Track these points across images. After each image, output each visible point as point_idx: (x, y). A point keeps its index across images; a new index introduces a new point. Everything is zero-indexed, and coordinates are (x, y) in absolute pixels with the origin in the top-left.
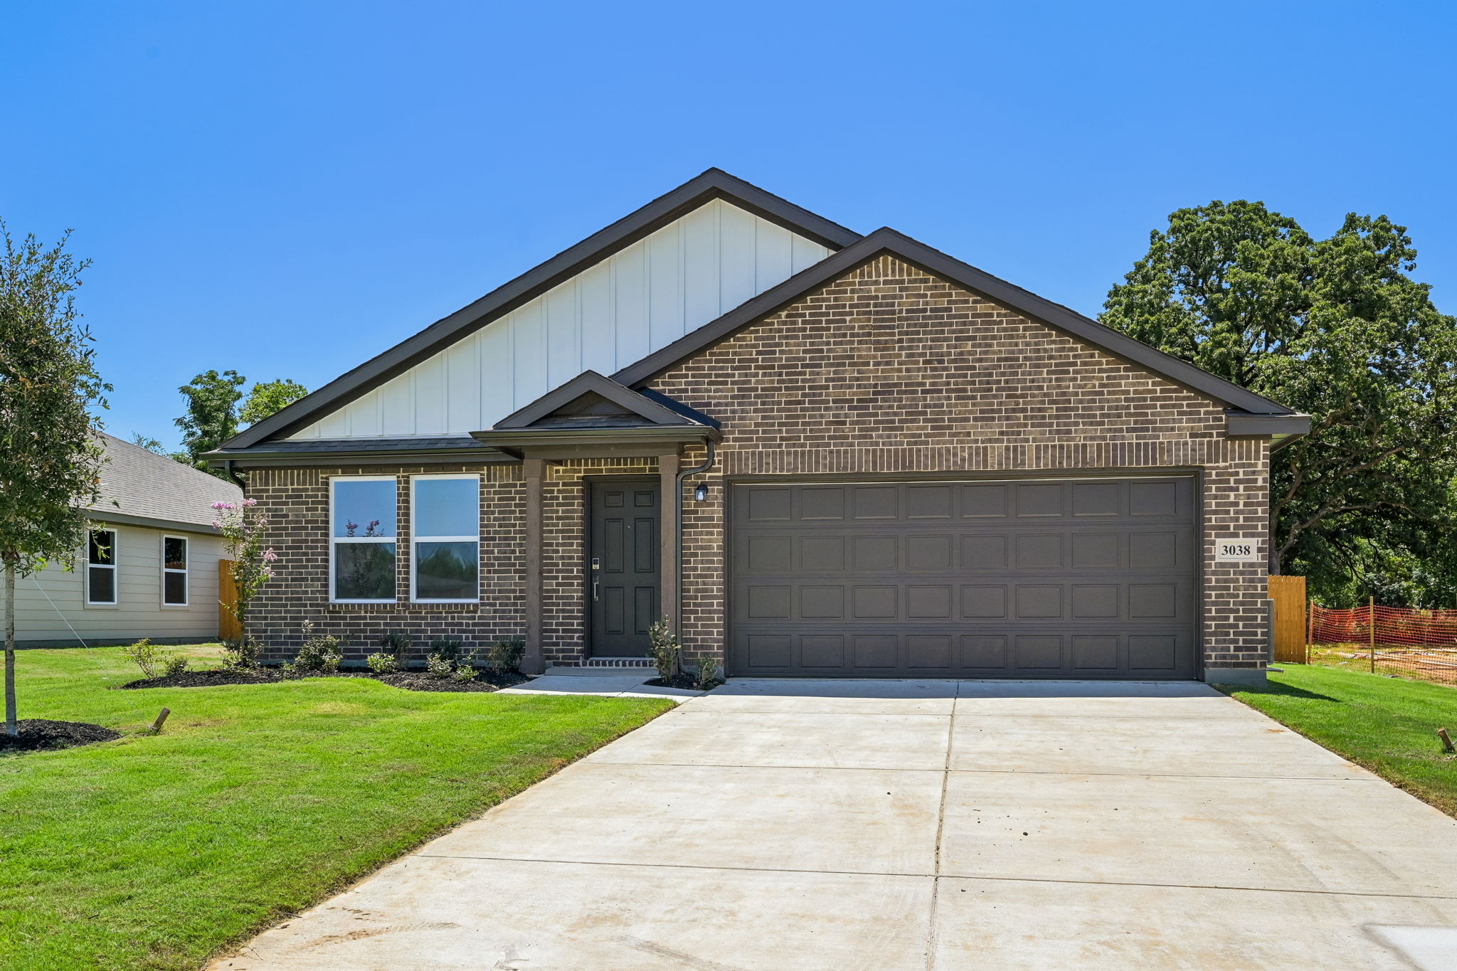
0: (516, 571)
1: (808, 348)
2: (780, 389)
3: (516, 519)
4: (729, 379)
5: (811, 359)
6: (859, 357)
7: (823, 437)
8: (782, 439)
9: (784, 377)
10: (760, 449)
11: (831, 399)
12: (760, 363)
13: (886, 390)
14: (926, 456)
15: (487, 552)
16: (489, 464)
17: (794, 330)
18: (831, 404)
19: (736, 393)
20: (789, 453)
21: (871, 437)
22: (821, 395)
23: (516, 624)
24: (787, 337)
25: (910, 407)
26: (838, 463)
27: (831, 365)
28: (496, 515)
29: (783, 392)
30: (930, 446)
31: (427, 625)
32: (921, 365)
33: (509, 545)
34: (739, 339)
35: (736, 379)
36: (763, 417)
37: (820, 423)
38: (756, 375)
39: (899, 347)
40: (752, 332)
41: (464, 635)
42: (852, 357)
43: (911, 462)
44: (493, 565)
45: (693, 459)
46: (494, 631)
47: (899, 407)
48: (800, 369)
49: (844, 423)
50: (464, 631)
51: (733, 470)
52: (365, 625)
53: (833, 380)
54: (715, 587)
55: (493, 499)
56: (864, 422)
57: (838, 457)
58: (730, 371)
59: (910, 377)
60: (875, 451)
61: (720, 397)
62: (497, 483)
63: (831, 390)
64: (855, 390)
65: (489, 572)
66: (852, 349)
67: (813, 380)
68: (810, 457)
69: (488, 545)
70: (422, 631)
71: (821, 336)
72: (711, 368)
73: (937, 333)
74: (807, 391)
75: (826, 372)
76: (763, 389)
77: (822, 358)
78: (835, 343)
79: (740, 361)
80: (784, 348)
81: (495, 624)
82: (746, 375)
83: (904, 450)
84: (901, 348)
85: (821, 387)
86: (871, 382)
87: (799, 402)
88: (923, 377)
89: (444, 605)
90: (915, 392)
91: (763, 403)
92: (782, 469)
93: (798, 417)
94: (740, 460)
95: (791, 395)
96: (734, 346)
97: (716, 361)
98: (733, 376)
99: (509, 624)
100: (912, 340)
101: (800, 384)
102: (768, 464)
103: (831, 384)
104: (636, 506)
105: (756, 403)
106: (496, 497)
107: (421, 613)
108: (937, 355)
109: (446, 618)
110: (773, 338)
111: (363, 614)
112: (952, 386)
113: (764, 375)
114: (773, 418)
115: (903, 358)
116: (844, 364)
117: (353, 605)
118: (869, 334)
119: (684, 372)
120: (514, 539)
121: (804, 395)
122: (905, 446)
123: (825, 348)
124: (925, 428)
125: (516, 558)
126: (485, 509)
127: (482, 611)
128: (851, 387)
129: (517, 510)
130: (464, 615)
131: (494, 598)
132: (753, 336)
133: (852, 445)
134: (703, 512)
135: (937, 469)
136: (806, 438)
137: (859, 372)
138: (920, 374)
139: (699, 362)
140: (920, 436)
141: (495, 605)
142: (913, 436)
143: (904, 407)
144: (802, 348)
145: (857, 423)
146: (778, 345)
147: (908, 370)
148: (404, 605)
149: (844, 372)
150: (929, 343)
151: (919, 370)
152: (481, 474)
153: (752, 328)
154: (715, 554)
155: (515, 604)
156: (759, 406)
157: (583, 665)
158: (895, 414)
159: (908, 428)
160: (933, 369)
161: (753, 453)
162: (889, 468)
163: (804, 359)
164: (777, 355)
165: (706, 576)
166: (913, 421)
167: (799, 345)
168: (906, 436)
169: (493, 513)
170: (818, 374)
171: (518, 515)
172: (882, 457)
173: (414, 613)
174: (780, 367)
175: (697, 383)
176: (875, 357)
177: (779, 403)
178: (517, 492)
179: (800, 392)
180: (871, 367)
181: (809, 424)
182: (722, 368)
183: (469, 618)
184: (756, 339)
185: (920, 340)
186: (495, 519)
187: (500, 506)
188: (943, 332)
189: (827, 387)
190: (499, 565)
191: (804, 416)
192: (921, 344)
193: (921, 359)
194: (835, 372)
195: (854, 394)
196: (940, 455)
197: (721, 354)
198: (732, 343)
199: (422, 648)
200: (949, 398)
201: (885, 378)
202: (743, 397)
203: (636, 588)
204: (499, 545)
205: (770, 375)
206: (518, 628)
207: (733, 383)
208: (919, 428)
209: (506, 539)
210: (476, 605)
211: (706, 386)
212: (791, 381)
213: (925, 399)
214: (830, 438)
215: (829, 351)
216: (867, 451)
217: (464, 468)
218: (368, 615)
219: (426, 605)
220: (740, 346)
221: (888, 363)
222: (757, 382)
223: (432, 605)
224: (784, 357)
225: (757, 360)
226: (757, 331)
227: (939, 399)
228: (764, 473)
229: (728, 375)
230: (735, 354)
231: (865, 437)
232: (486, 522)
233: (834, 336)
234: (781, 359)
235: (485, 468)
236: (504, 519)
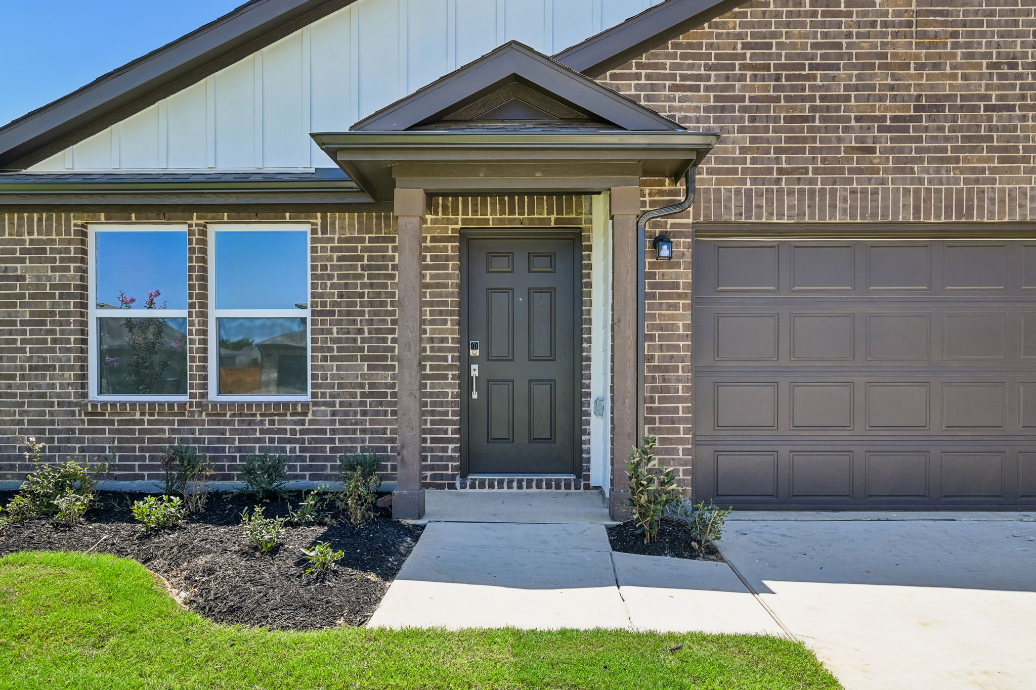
0: (364, 359)
1: (819, 40)
2: (777, 99)
3: (363, 286)
4: (702, 84)
5: (823, 57)
6: (895, 55)
7: (842, 170)
8: (781, 171)
9: (784, 82)
10: (748, 186)
11: (853, 115)
12: (748, 61)
13: (935, 105)
14: (992, 200)
15: (322, 331)
16: (324, 208)
17: (799, 14)
18: (853, 123)
19: (712, 103)
20: (791, 193)
21: (912, 171)
22: (838, 109)
23: (364, 431)
24: (788, 25)
25: (969, 128)
26: (864, 208)
27: (854, 67)
28: (335, 281)
29: (782, 103)
30: (997, 185)
31: (233, 431)
32: (984, 70)
33: (354, 322)
34: (717, 26)
35: (712, 83)
36: (753, 140)
37: (838, 150)
38: (742, 78)
39: (952, 43)
40: (736, 16)
41: (288, 446)
42: (884, 56)
43: (970, 208)
44: (331, 349)
45: (647, 199)
46: (332, 441)
47: (952, 130)
48: (807, 72)
49: (872, 150)
50: (289, 441)
51: (707, 216)
52: (141, 431)
53: (856, 88)
54: (680, 385)
55: (330, 259)
56: (901, 150)
57: (864, 199)
58: (703, 72)
59: (967, 87)
60: (917, 192)
61: (688, 109)
62: (336, 237)
63: (853, 103)
64: (888, 103)
65: (325, 359)
66: (884, 45)
67: (828, 88)
68: (822, 199)
69: (323, 322)
70: (226, 441)
71: (839, 25)
72: (674, 67)
73: (1007, 24)
74: (818, 103)
75: (847, 76)
76: (752, 99)
77: (840, 57)
78: (859, 35)
79: (718, 56)
80: (783, 40)
81: (333, 431)
82: (727, 78)
83: (960, 191)
84: (955, 46)
85: (838, 98)
86: (912, 92)
87: (805, 119)
88: (988, 87)
89: (259, 405)
90: (976, 108)
91: (753, 119)
92: (781, 215)
93: (804, 140)
94: (718, 201)
95: (794, 109)
96: (709, 35)
97: (684, 57)
98: (708, 78)
99: (354, 431)
100: (971, 34)
101: (807, 93)
102: (759, 207)
103: (853, 94)
104: (530, 271)
105: (742, 119)
106: (335, 255)
107: (225, 415)
108: (1007, 56)
109: (262, 422)
110: (768, 25)
111: (138, 417)
112: (1029, 102)
113: (755, 78)
114: (768, 141)
115: (959, 60)
116: (872, 66)
117: (123, 404)
118: (909, 24)
119: (634, 70)
120: (362, 313)
121: (813, 109)
122: (962, 185)
123: (844, 41)
124: (990, 160)
125: (364, 340)
126: (319, 272)
127: (314, 413)
128: (881, 99)
129: (366, 273)
130: (289, 418)
131: (331, 396)
132: (738, 20)
133: (883, 182)
134: (663, 275)
135: (1006, 219)
136: (816, 171)
137: (894, 77)
138: (983, 82)
139: (656, 56)
140: (983, 171)
141: (333, 404)
142: (973, 170)
143: (961, 129)
144: (810, 41)
145: (892, 150)
146: (774, 35)
147: (965, 77)
148: (199, 405)
149: (872, 77)
150: (996, 39)
151: (981, 77)
152: (313, 224)
153: (737, 10)
154: (680, 338)
155: (363, 404)
156: (747, 124)
157: (462, 488)
158: (947, 139)
159: (966, 160)
160: (1002, 77)
161: (738, 192)
162: (938, 216)
163: (814, 57)
164: (774, 50)
165: (666, 369)
166: (972, 150)
167: (806, 36)
168: (962, 171)
169: (330, 277)
170: (834, 78)
171: (366, 280)
172: (927, 200)
173: (214, 415)
174: (778, 67)
175: (653, 87)
176: (917, 56)
177: (776, 119)
178: (364, 249)
179: (808, 105)
180: (912, 71)
181: (820, 151)
182: (691, 67)
183: (295, 423)
184: (742, 25)
185: (983, 34)
186: (333, 286)
187: (340, 268)
188: (1016, 23)
189: (847, 99)
190: (340, 349)
191: (814, 139)
192: (984, 41)
193: (984, 62)
194: (859, 77)
195: (886, 109)
196: (1012, 199)
197: (690, 46)
198: (707, 30)
199: (227, 464)
200: (1024, 118)
201: (932, 87)
202: (723, 109)
203: (530, 381)
204: (339, 322)
205: (763, 78)
206: (367, 437)
207: (707, 89)
208: (980, 160)
209: (349, 313)
210: (305, 405)
211: (667, 93)
212: (793, 88)
213: (990, 119)
214: (852, 171)
215: (849, 46)
216: (907, 191)
217: (287, 215)
218: (146, 418)
219: (232, 404)
220: (719, 36)
221: (936, 66)
222: (744, 88)
223: (241, 405)
224: (784, 52)
225: (744, 56)
226: (744, 15)
227: (1010, 119)
228: (753, 220)
229: (699, 78)
230: (711, 46)
231: (902, 171)
232: (319, 290)
233: (859, 25)
234: (779, 56)
235: (319, 215)
236: (346, 286)
